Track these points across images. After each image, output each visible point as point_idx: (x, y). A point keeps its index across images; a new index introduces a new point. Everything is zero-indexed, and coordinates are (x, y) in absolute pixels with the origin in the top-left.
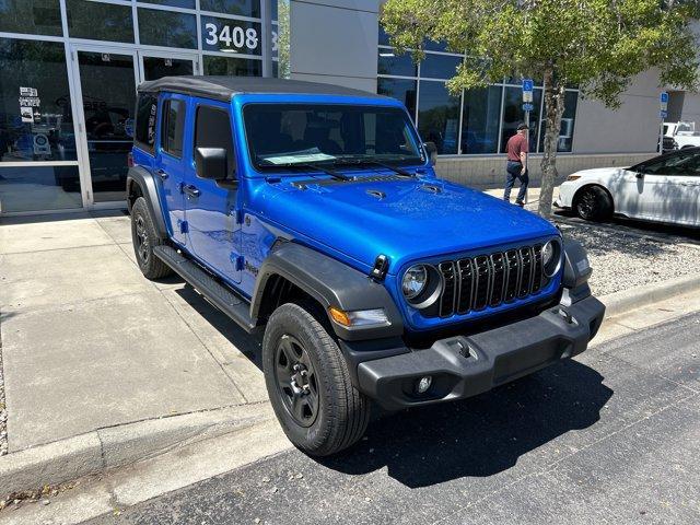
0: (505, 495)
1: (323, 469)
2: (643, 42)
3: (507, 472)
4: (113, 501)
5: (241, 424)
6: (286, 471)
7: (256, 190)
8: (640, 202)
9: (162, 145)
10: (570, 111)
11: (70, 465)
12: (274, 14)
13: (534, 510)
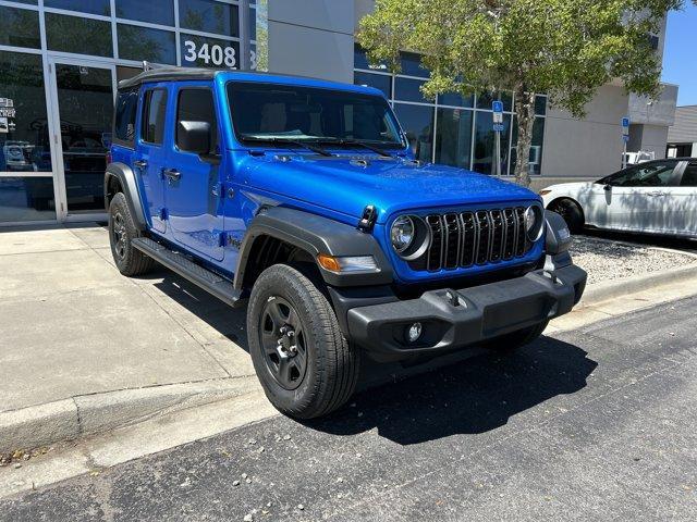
0: (499, 449)
1: (312, 432)
2: (606, 48)
3: (499, 429)
4: (90, 462)
5: (225, 394)
6: (273, 434)
7: (239, 163)
8: (608, 212)
9: (143, 137)
10: (538, 139)
11: (44, 430)
12: (252, 34)
13: (528, 459)
